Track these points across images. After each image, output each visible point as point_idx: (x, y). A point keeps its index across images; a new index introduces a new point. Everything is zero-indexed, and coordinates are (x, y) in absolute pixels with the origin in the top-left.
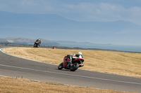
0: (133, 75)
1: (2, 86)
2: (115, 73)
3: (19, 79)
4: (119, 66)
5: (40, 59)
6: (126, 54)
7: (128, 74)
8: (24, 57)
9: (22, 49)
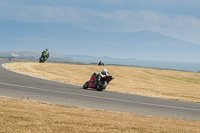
0: (160, 96)
1: (5, 108)
2: (138, 93)
3: (24, 100)
4: (144, 86)
5: (50, 77)
6: (152, 71)
7: (154, 95)
8: (30, 75)
9: (28, 65)
